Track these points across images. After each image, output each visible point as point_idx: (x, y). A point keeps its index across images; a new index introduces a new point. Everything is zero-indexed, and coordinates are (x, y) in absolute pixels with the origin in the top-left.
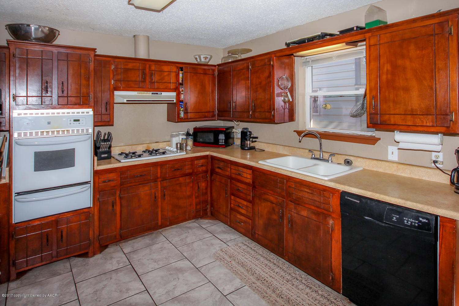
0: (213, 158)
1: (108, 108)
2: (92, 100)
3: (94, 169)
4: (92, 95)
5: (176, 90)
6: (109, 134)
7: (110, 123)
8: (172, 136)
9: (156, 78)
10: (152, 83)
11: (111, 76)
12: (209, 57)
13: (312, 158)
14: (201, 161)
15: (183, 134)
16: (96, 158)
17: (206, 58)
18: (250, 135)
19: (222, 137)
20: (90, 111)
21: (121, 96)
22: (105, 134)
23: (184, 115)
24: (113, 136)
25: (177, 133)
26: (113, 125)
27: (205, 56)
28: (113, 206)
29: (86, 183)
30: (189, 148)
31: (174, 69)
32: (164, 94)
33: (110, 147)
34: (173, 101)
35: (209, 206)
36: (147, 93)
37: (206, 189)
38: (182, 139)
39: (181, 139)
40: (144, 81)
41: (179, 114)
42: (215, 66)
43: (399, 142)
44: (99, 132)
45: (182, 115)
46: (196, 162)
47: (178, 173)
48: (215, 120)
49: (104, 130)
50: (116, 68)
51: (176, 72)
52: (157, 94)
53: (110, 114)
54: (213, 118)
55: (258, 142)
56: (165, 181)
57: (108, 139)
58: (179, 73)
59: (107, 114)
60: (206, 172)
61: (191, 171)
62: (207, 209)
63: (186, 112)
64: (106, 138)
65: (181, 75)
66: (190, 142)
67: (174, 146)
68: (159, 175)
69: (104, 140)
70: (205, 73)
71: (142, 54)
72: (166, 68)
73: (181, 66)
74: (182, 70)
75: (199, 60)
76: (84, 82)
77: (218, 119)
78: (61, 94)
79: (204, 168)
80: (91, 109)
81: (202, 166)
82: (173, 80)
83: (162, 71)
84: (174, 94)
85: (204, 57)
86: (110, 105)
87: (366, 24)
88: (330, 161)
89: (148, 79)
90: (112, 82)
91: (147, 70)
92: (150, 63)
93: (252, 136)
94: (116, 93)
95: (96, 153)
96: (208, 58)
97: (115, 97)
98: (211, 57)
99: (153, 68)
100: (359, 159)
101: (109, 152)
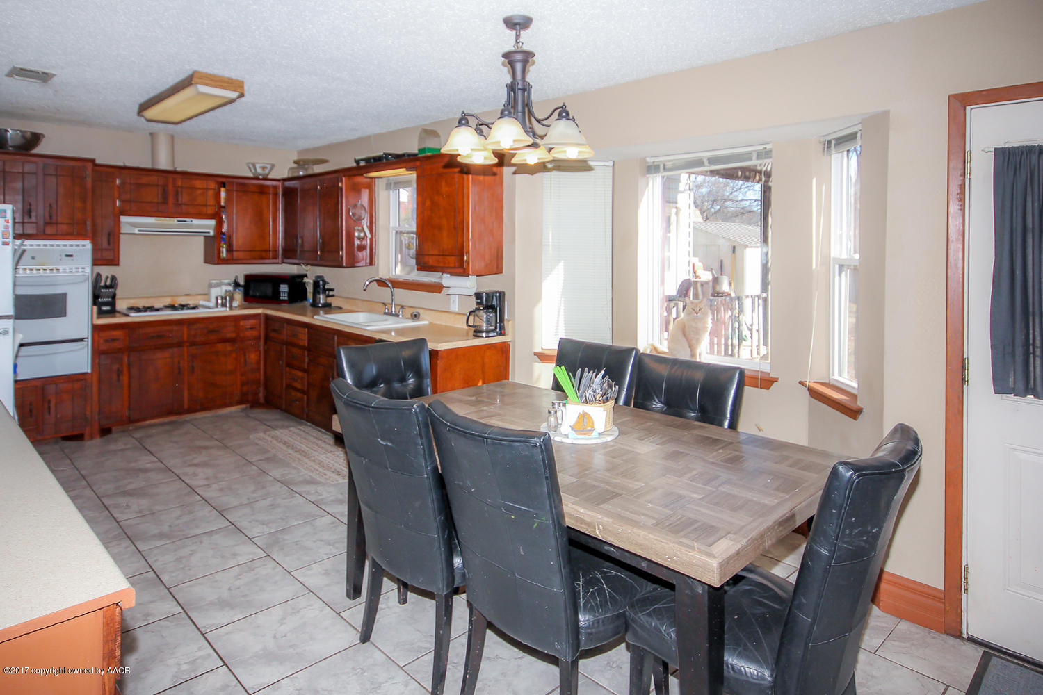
0: (267, 317)
1: (111, 241)
2: (89, 228)
3: (92, 322)
4: (89, 223)
5: (216, 216)
6: (114, 278)
7: (114, 262)
8: (211, 286)
9: (184, 198)
10: (178, 205)
11: (116, 194)
12: (269, 166)
13: (385, 314)
14: (252, 322)
15: (229, 284)
16: (95, 308)
17: (264, 168)
18: (324, 285)
19: (284, 288)
20: (88, 245)
21: (129, 223)
22: (107, 277)
23: (227, 255)
24: (119, 280)
25: (218, 281)
26: (118, 265)
27: (262, 165)
28: (118, 376)
29: (82, 340)
30: (235, 304)
31: (212, 185)
32: (196, 222)
33: (114, 297)
34: (209, 233)
35: (261, 389)
36: (170, 221)
37: (258, 363)
38: (226, 291)
39: (223, 291)
40: (165, 200)
41: (219, 253)
42: (278, 180)
43: (449, 287)
44: (99, 275)
45: (224, 254)
46: (242, 323)
47: (213, 337)
48: (278, 263)
49: (106, 271)
50: (123, 183)
51: (214, 189)
52: (185, 221)
53: (113, 250)
54: (275, 261)
55: (337, 296)
56: (194, 347)
57: (113, 284)
58: (219, 192)
59: (110, 250)
60: (258, 338)
61: (233, 335)
62: (259, 393)
63: (230, 250)
64: (108, 283)
65: (223, 194)
66: (239, 296)
67: (214, 300)
68: (185, 338)
69: (106, 287)
70: (262, 190)
71: (163, 163)
72: (198, 183)
73: (223, 181)
74: (224, 187)
75: (253, 171)
76: (79, 204)
77: (283, 262)
78: (48, 220)
79: (255, 333)
80: (88, 242)
81: (252, 328)
82: (211, 201)
83: (194, 188)
84: (212, 222)
85: (260, 167)
86: (114, 237)
87: (419, 150)
88: (401, 316)
89: (171, 200)
90: (118, 203)
91: (170, 187)
92: (175, 176)
93: (326, 287)
94: (124, 219)
95: (95, 302)
96: (266, 168)
97: (122, 225)
98: (273, 166)
99: (179, 183)
100: (428, 312)
101: (113, 304)
